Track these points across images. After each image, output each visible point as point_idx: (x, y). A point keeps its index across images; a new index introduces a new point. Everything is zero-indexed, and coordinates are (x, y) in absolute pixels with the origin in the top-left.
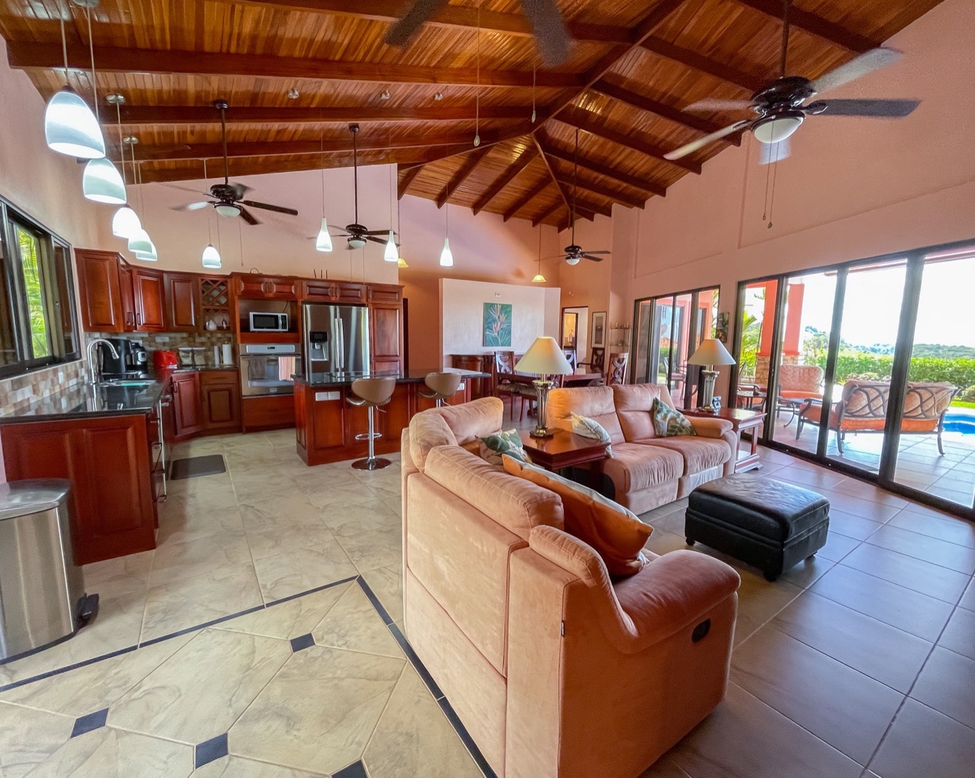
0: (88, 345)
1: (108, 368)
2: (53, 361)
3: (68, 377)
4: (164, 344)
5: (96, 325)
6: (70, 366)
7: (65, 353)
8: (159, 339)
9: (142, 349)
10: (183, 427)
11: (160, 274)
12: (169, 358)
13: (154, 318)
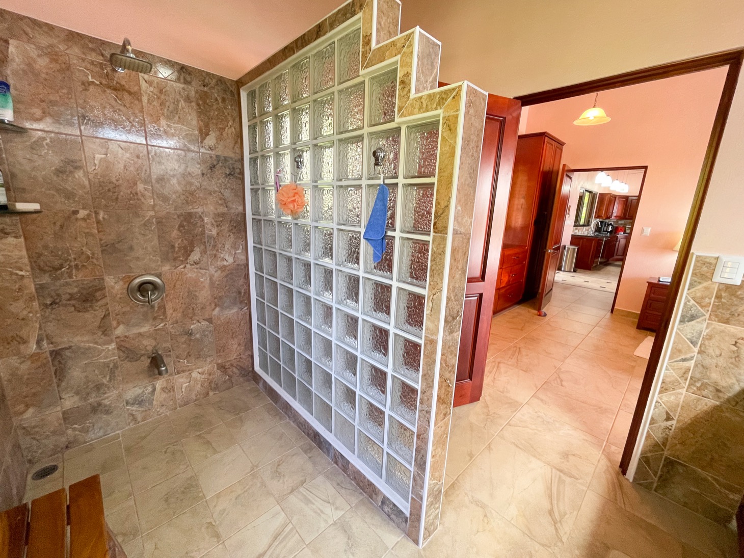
0: (594, 222)
1: (598, 229)
2: (583, 226)
3: (586, 230)
4: (621, 224)
5: (598, 216)
6: (587, 228)
7: (587, 224)
8: (620, 222)
9: (612, 225)
10: (616, 255)
11: (627, 197)
12: (621, 230)
13: (619, 214)
